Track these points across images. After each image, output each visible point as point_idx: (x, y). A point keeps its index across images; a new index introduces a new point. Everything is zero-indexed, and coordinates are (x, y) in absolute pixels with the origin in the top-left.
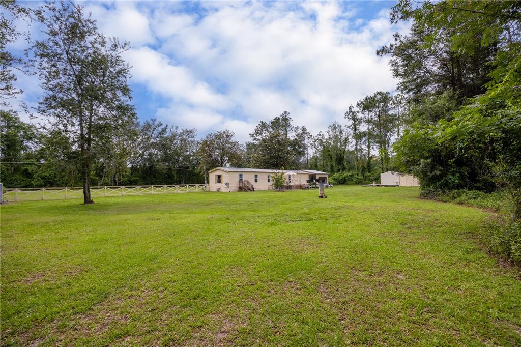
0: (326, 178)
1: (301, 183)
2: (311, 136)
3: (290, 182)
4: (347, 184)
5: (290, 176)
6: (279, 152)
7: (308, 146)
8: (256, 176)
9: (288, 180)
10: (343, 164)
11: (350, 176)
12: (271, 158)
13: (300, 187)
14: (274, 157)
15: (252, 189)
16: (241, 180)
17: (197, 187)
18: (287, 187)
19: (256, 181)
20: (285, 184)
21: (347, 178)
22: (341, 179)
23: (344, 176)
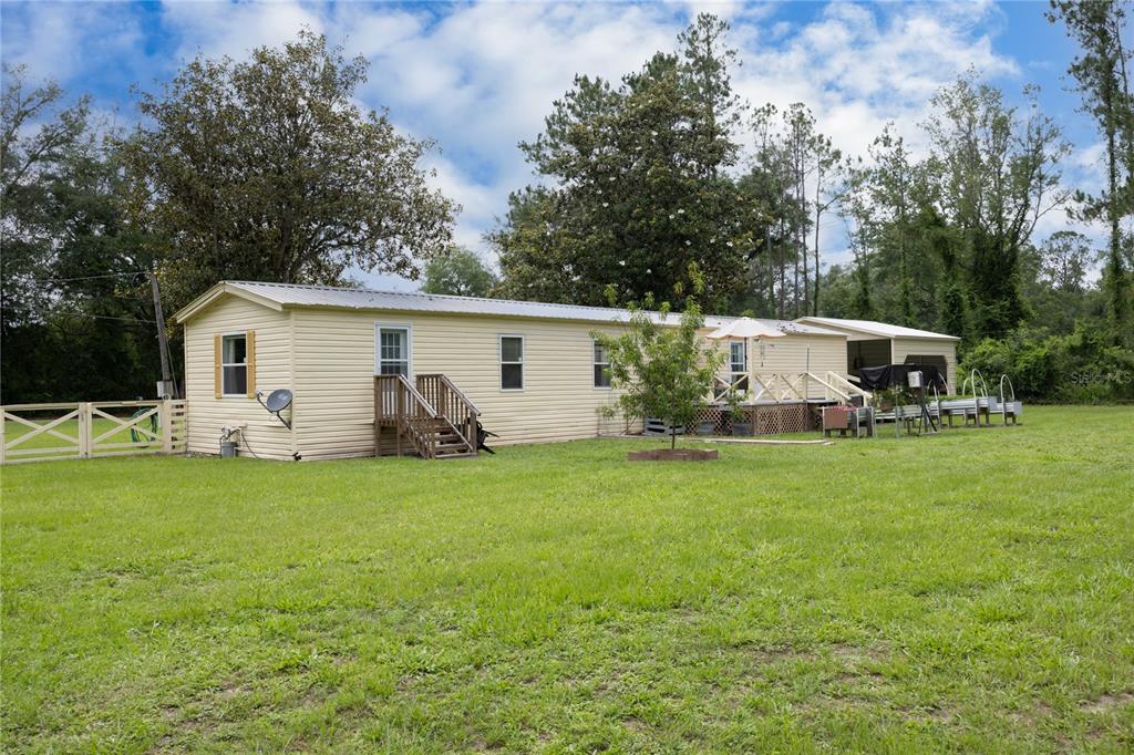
0: (940, 362)
1: (814, 394)
2: (837, 155)
3: (744, 385)
4: (1062, 400)
5: (737, 348)
6: (668, 205)
7: (820, 208)
8: (511, 347)
9: (725, 374)
10: (1011, 293)
11: (1073, 350)
12: (622, 243)
13: (811, 417)
14: (640, 237)
15: (468, 438)
16: (391, 373)
17: (86, 424)
18: (725, 415)
19: (512, 377)
20: (710, 399)
21: (1060, 366)
22: (1028, 371)
23: (1042, 352)
